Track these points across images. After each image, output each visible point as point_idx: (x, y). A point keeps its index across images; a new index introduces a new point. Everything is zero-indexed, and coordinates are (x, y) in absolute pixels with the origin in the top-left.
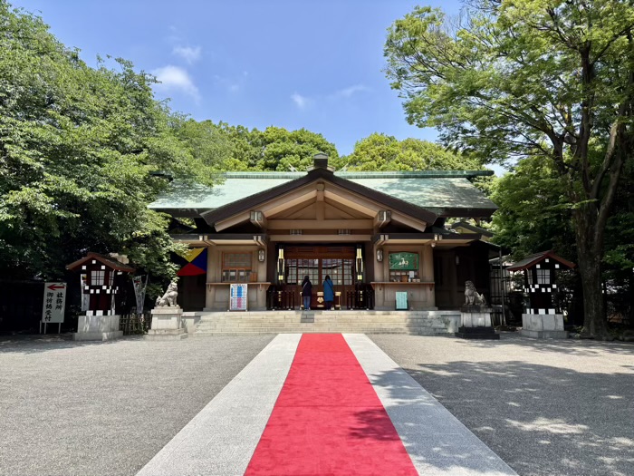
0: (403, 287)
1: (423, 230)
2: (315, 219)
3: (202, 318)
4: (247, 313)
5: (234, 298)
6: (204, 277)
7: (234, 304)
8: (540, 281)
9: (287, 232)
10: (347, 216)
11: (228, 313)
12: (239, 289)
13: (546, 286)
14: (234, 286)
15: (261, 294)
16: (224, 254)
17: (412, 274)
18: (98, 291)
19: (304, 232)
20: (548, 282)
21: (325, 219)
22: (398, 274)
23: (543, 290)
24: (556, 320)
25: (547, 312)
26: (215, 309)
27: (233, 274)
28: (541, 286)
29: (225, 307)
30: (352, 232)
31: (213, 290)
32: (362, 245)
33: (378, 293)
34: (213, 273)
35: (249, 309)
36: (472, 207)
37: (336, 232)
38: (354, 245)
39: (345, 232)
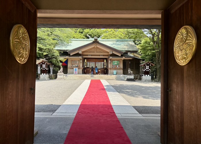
1: (120, 56)
2: (94, 52)
3: (68, 76)
4: (78, 75)
5: (74, 71)
6: (67, 66)
7: (75, 73)
8: (146, 69)
9: (87, 55)
10: (102, 51)
11: (73, 75)
12: (76, 69)
13: (148, 70)
14: (74, 68)
15: (81, 70)
16: (72, 61)
17: (118, 66)
18: (44, 69)
19: (92, 55)
20: (148, 69)
21: (97, 52)
22: (114, 66)
23: (147, 71)
24: (149, 77)
25: (147, 76)
26: (70, 74)
27: (74, 65)
28: (147, 70)
29: (73, 73)
30: (103, 55)
31: (69, 69)
32: (106, 59)
33: (109, 71)
34: (69, 65)
35: (78, 74)
36: (132, 50)
37: (99, 55)
38: (104, 59)
39: (102, 55)
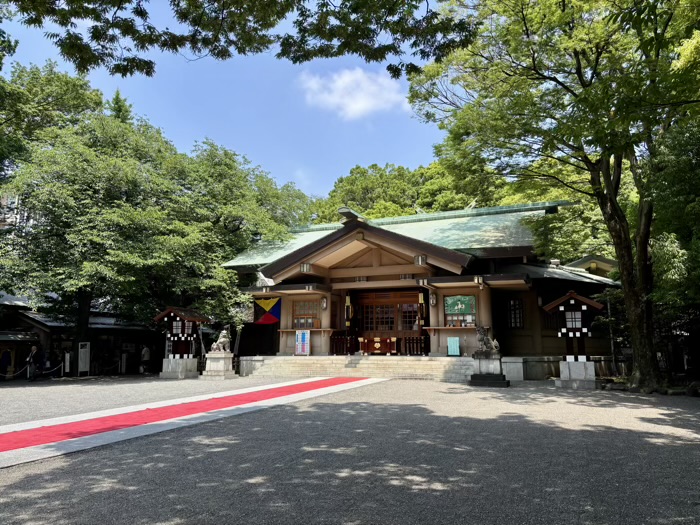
0: (455, 332)
1: (459, 273)
2: (371, 266)
4: (308, 357)
5: (299, 344)
6: (278, 325)
7: (299, 351)
8: (569, 325)
9: (352, 280)
10: (399, 260)
11: (293, 357)
12: (303, 334)
13: (574, 330)
14: (299, 333)
15: (323, 341)
16: (294, 303)
17: (469, 318)
19: (368, 279)
20: (579, 325)
21: (381, 265)
22: (455, 318)
23: (571, 335)
24: (586, 368)
25: (576, 359)
26: (285, 354)
27: (302, 321)
28: (569, 330)
29: (292, 352)
31: (284, 335)
32: (424, 290)
33: (433, 338)
34: (285, 321)
35: (312, 354)
37: (397, 277)
39: (405, 277)
